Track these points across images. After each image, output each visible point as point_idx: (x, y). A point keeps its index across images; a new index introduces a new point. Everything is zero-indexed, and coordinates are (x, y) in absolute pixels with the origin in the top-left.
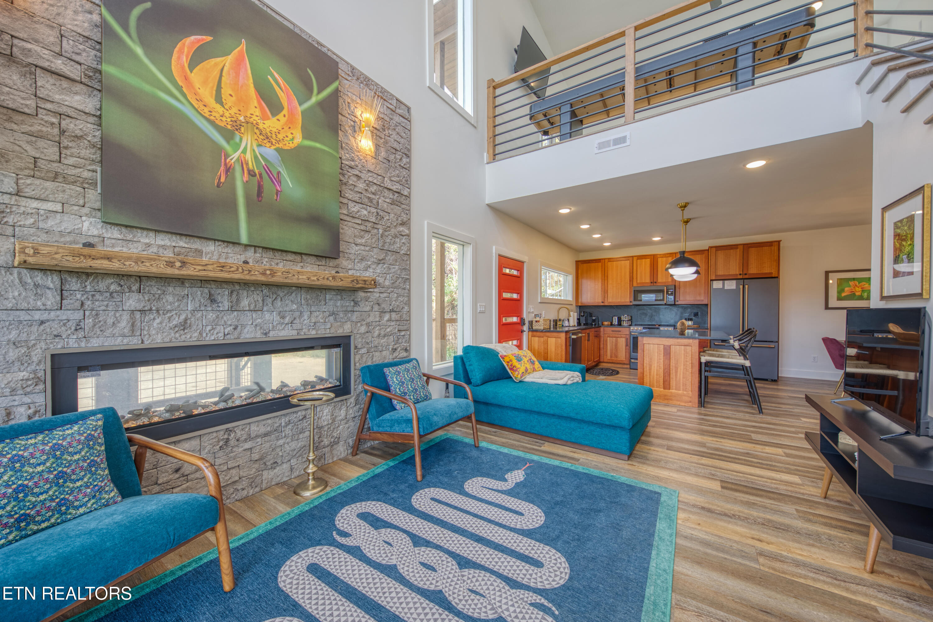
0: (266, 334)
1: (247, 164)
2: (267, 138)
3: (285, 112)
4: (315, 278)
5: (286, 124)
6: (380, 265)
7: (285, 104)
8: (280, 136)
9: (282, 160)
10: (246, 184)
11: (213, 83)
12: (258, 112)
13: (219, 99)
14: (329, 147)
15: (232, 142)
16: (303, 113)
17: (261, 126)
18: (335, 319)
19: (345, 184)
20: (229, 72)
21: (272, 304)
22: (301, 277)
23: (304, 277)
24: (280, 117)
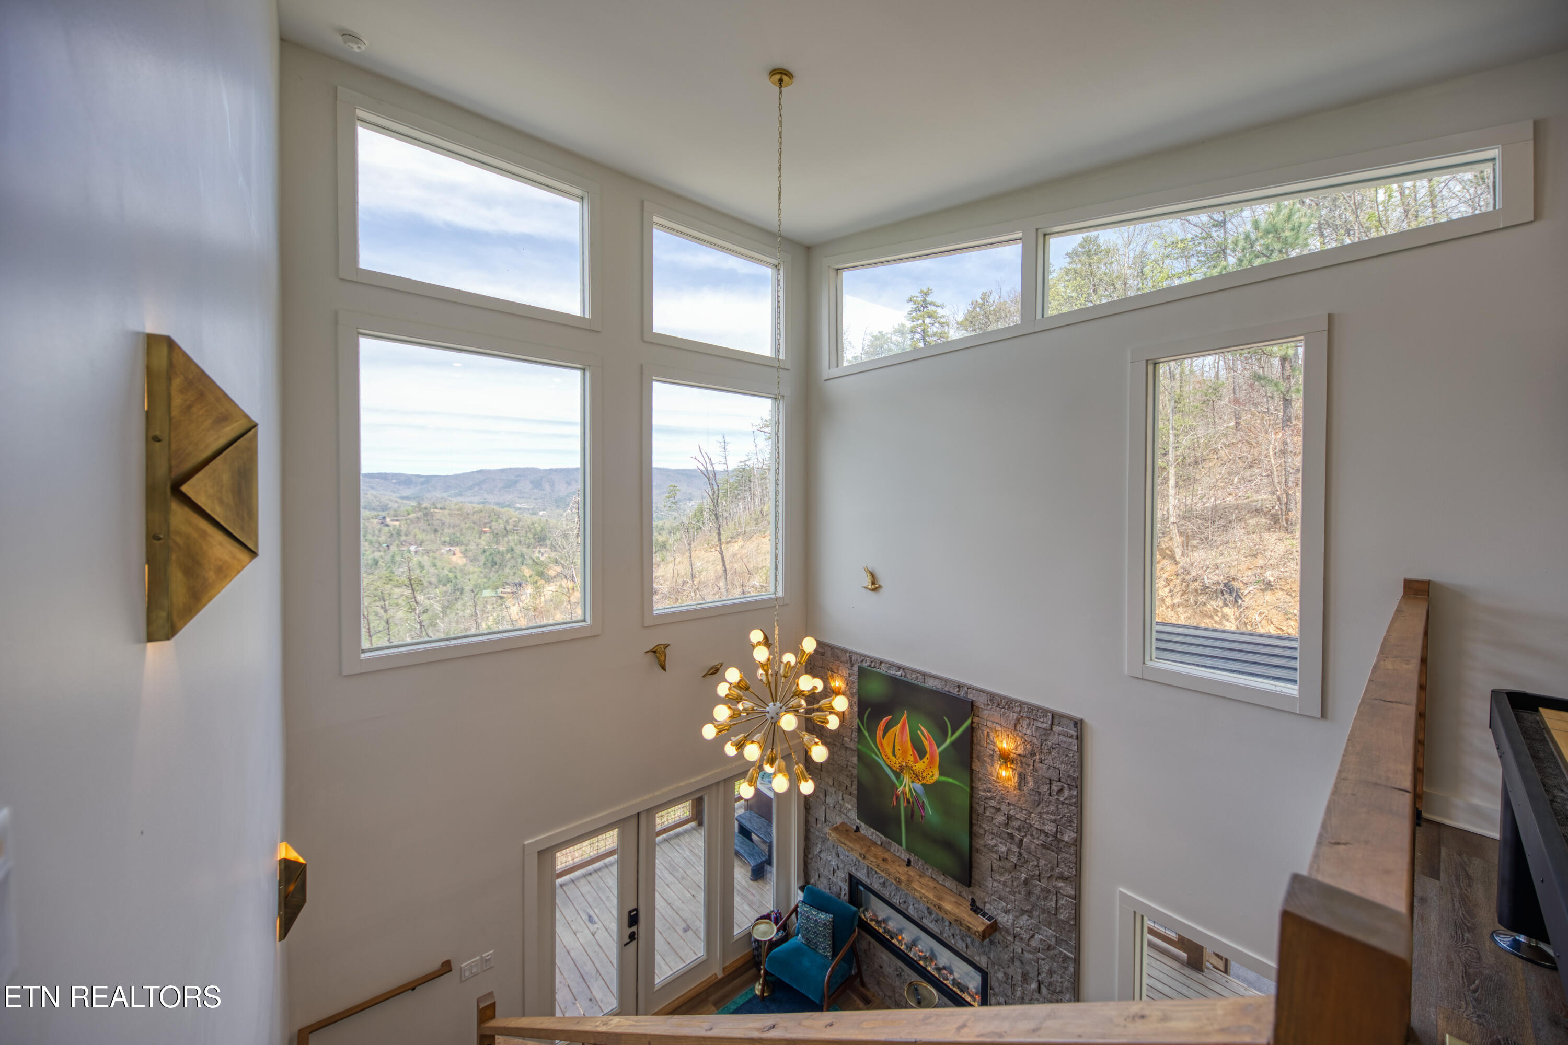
1: (906, 795)
2: (917, 776)
3: (928, 756)
5: (928, 765)
7: (928, 749)
8: (925, 775)
9: (926, 792)
10: (906, 808)
11: (891, 745)
12: (912, 758)
13: (894, 754)
14: (960, 782)
15: (899, 780)
16: (940, 754)
17: (914, 768)
20: (898, 735)
24: (925, 760)
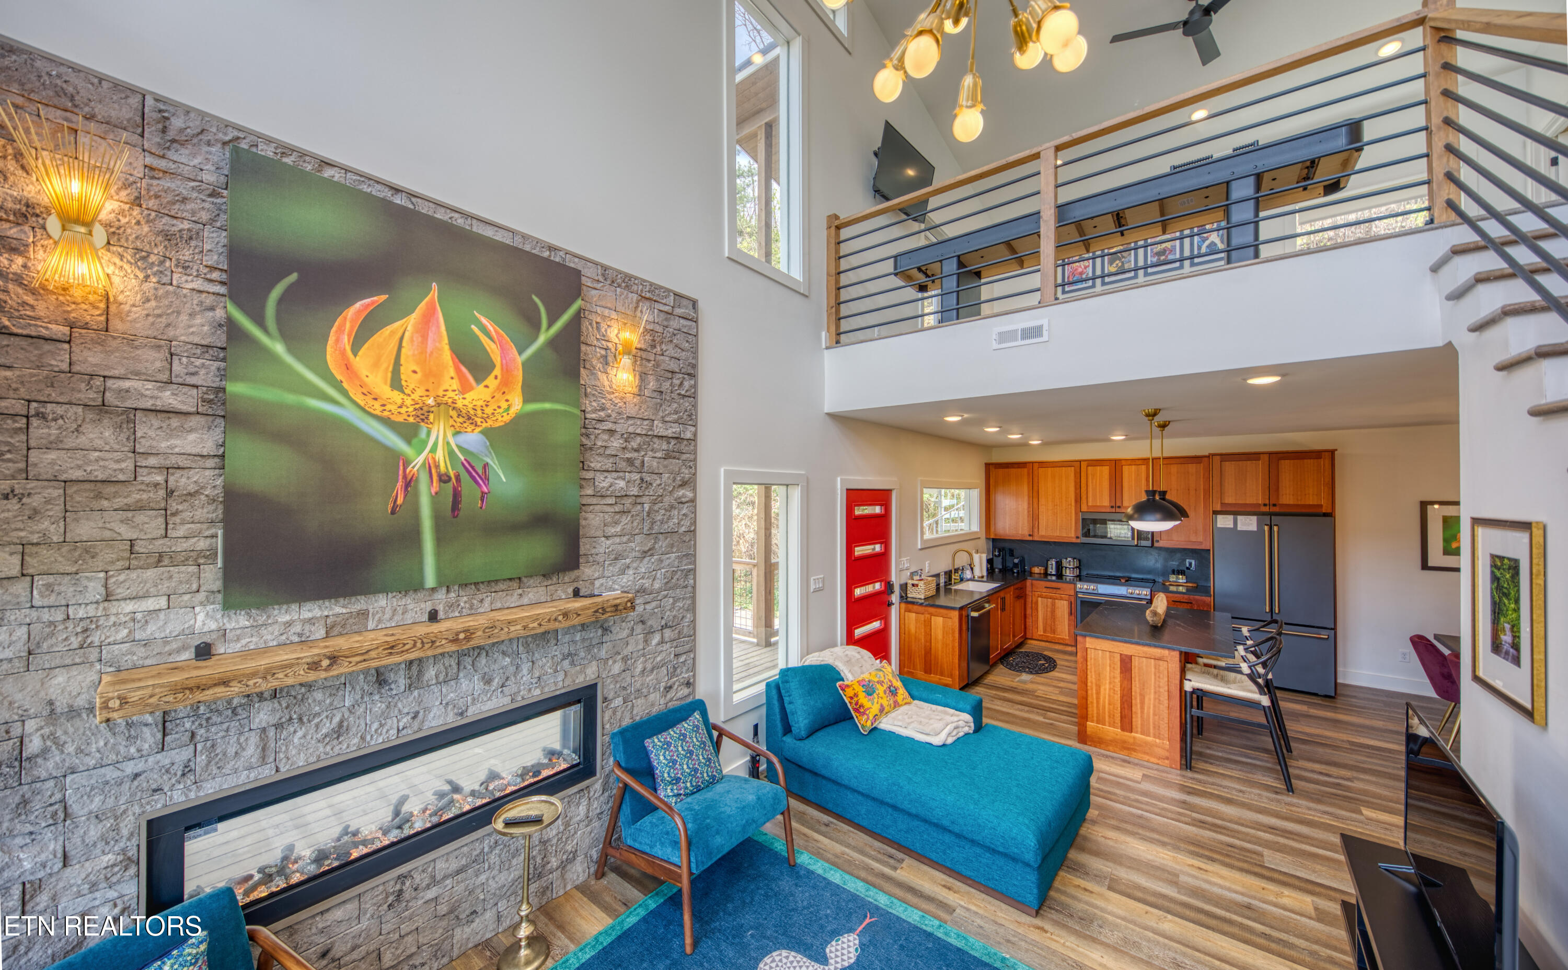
0: (461, 714)
1: (437, 467)
2: (469, 418)
3: (497, 371)
4: (535, 625)
5: (498, 389)
6: (647, 559)
7: (497, 358)
8: (489, 411)
9: (491, 445)
10: (435, 497)
11: (387, 364)
12: (455, 384)
13: (396, 383)
14: (566, 403)
15: (415, 441)
16: (524, 364)
17: (459, 404)
18: (572, 664)
19: (591, 449)
20: (412, 340)
21: (473, 665)
22: (512, 629)
23: (519, 627)
24: (491, 381)
